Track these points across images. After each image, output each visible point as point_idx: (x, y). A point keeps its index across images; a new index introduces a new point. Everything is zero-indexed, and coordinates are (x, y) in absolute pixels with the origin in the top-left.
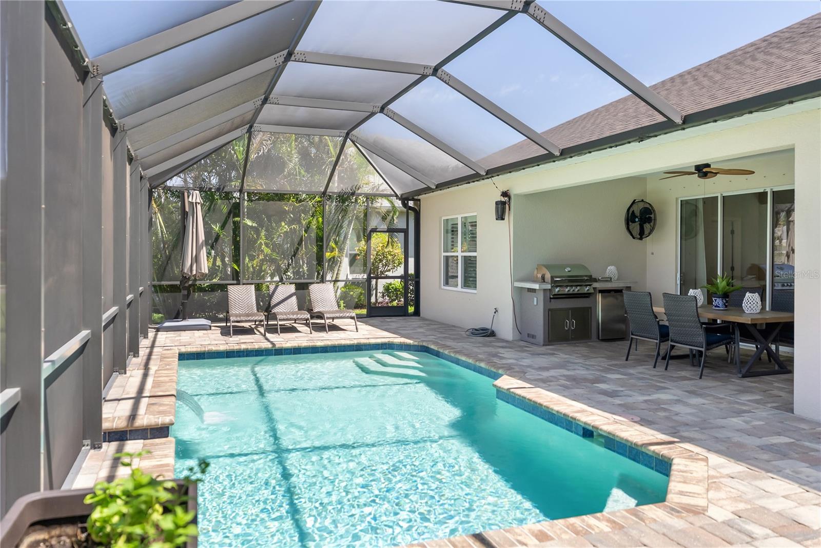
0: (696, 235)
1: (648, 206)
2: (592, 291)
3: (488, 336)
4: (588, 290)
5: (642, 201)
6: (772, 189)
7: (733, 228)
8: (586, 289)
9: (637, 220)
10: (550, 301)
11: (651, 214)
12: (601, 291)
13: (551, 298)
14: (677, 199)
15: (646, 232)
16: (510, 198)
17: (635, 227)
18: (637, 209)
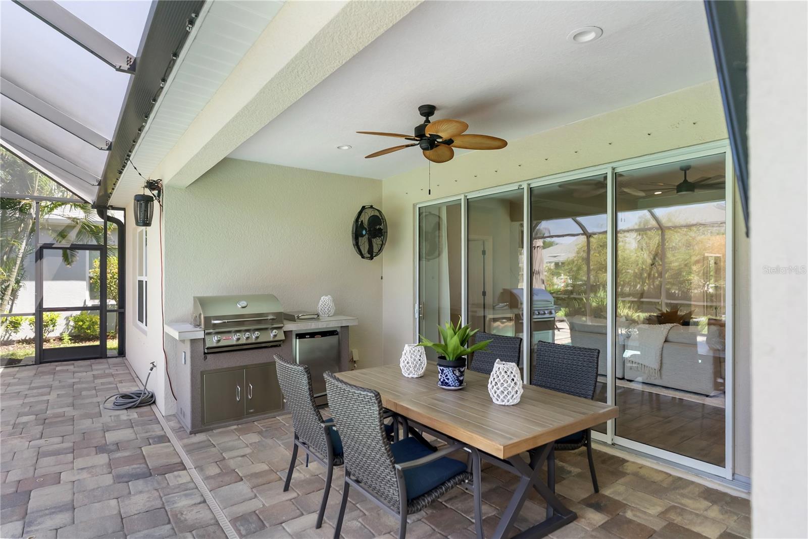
0: (439, 255)
1: (377, 214)
2: (281, 336)
3: (137, 407)
4: (275, 336)
5: (371, 207)
6: (529, 185)
7: (484, 248)
8: (271, 335)
9: (364, 232)
10: (205, 358)
11: (381, 225)
12: (301, 336)
13: (205, 353)
14: (414, 206)
15: (375, 249)
16: (160, 190)
17: (364, 243)
18: (365, 218)
